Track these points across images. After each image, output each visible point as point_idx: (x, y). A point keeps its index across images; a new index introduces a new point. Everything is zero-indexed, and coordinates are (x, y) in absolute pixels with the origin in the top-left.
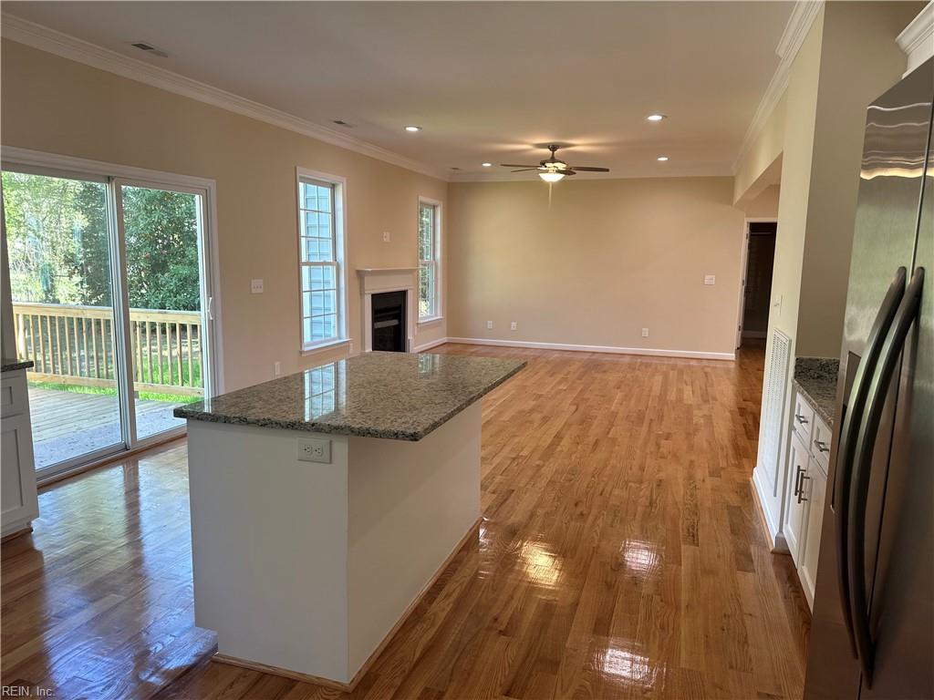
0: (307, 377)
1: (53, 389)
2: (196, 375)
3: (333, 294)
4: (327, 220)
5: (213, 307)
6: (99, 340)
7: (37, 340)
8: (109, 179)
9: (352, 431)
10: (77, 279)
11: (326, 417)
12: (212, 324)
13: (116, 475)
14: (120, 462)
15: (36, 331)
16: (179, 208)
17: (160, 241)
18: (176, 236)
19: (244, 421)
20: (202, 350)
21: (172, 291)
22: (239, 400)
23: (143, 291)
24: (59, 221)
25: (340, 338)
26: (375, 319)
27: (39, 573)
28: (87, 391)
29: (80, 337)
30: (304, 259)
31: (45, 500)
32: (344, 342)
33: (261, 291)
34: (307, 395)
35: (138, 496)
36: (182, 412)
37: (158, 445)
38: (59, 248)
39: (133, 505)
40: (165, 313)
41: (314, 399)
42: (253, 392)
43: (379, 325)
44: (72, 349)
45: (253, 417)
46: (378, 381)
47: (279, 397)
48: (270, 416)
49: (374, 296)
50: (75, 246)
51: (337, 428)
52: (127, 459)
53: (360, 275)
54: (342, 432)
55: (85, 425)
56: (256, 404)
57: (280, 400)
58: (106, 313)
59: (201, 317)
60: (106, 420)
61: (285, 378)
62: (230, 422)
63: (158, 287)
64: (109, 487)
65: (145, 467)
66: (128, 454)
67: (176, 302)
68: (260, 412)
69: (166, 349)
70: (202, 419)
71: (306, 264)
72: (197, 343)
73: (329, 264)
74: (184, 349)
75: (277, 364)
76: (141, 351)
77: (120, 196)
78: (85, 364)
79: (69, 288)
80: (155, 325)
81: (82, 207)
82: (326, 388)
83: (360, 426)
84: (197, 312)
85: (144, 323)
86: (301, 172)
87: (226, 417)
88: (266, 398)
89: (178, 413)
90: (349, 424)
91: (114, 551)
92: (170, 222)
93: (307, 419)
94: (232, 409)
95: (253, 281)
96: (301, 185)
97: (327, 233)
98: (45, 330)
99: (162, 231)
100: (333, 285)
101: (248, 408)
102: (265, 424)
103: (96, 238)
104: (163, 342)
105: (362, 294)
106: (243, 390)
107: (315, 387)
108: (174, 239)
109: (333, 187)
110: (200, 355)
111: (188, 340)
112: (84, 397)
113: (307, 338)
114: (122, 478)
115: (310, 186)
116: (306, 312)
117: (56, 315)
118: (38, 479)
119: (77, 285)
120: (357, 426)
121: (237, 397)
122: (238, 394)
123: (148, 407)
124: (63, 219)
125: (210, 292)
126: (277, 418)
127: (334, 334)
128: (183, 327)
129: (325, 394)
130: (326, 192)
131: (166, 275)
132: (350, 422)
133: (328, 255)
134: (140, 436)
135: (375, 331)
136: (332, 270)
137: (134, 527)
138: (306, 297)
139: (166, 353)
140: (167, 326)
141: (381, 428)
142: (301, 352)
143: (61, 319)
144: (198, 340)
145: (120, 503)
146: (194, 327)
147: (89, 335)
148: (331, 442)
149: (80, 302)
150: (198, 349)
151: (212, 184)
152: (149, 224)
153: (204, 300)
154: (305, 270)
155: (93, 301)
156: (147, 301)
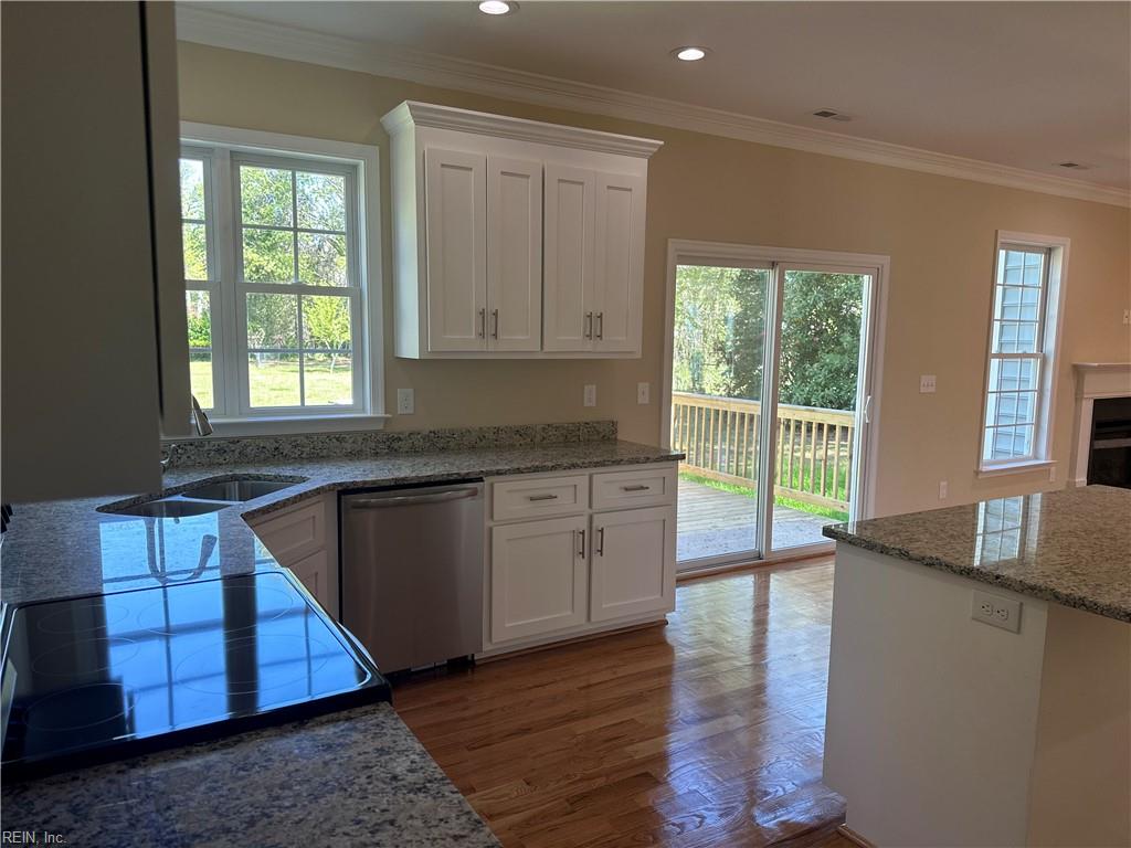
0: (982, 505)
1: (692, 480)
2: (841, 484)
3: (1032, 397)
4: (1034, 296)
5: (871, 408)
6: (741, 434)
7: (684, 428)
8: (773, 265)
9: (1056, 596)
10: (724, 367)
11: (1008, 564)
12: (867, 428)
13: (747, 582)
14: (751, 571)
15: (685, 421)
16: (838, 287)
17: (812, 327)
18: (830, 321)
19: (904, 555)
20: (851, 457)
21: (819, 384)
22: (900, 527)
23: (788, 383)
24: (713, 309)
25: (1036, 458)
26: (1095, 436)
27: (667, 671)
28: (722, 487)
29: (724, 429)
30: (995, 349)
31: (681, 594)
32: (1043, 464)
33: (932, 389)
34: (980, 530)
35: (767, 614)
36: (833, 531)
37: (793, 560)
38: (710, 336)
39: (761, 623)
40: (814, 411)
41: (989, 537)
42: (918, 519)
43: (1102, 444)
44: (715, 443)
45: (916, 552)
46: (1101, 530)
47: (951, 532)
48: (940, 556)
49: (1097, 402)
50: (727, 334)
51: (1033, 588)
52: (757, 569)
53: (1078, 372)
54: (1039, 595)
55: (720, 524)
56: (922, 536)
57: (952, 536)
58: (753, 408)
59: (855, 418)
60: (740, 522)
61: (960, 507)
62: (887, 553)
63: (804, 379)
64: (739, 596)
65: (776, 581)
66: (761, 564)
67: (823, 397)
68: (924, 546)
69: (809, 451)
70: (854, 544)
71: (996, 356)
72: (846, 446)
73: (1031, 356)
74: (830, 453)
75: (943, 484)
76: (783, 450)
77: (782, 281)
78: (725, 457)
79: (716, 376)
80: (801, 422)
81: (737, 293)
82: (1009, 524)
83: (1069, 591)
84: (851, 412)
85: (789, 420)
86: (1003, 237)
87: (883, 546)
88: (934, 531)
89: (827, 532)
90: (1052, 586)
91: (739, 668)
92: (826, 304)
93: (977, 563)
94: (892, 538)
95: (923, 377)
96: (1002, 253)
97: (1035, 314)
98: (693, 419)
99: (816, 316)
100: (1033, 384)
101: (911, 540)
102: (931, 564)
103: (746, 325)
104: (808, 442)
105: (1078, 397)
106: (905, 516)
107: (991, 521)
108: (828, 324)
109: (1049, 252)
110: (847, 463)
111: (836, 442)
112: (721, 494)
113: (987, 455)
114: (752, 589)
115: (1013, 253)
116: (990, 420)
117: (705, 406)
118: (678, 572)
119: (723, 375)
120: (1065, 592)
121: (898, 524)
122: (898, 520)
123: (784, 514)
124: (717, 306)
125: (869, 390)
126: (947, 559)
127: (1027, 451)
128: (832, 428)
129: (1005, 533)
130: (1038, 259)
131: (815, 365)
132: (1053, 584)
133: (1030, 343)
134: (775, 546)
135: (1095, 455)
136: (1035, 365)
137: (759, 647)
138: (991, 399)
139: (809, 455)
140: (814, 426)
141: (1104, 600)
142: (977, 473)
143: (708, 410)
144: (848, 443)
145: (749, 616)
146: (845, 429)
147: (733, 428)
148: (1021, 604)
149: (724, 393)
150: (847, 454)
151: (885, 261)
152: (804, 307)
153: (860, 398)
154: (994, 363)
155: (737, 392)
156: (791, 395)
